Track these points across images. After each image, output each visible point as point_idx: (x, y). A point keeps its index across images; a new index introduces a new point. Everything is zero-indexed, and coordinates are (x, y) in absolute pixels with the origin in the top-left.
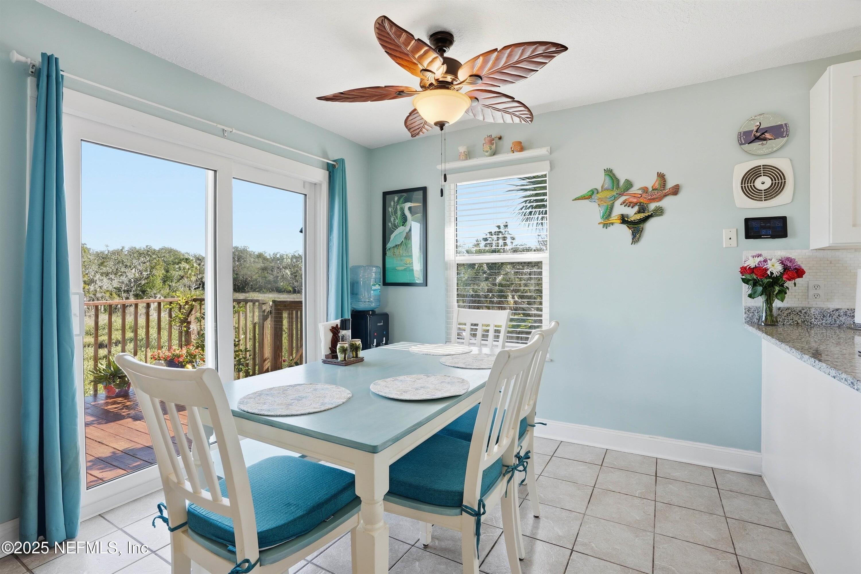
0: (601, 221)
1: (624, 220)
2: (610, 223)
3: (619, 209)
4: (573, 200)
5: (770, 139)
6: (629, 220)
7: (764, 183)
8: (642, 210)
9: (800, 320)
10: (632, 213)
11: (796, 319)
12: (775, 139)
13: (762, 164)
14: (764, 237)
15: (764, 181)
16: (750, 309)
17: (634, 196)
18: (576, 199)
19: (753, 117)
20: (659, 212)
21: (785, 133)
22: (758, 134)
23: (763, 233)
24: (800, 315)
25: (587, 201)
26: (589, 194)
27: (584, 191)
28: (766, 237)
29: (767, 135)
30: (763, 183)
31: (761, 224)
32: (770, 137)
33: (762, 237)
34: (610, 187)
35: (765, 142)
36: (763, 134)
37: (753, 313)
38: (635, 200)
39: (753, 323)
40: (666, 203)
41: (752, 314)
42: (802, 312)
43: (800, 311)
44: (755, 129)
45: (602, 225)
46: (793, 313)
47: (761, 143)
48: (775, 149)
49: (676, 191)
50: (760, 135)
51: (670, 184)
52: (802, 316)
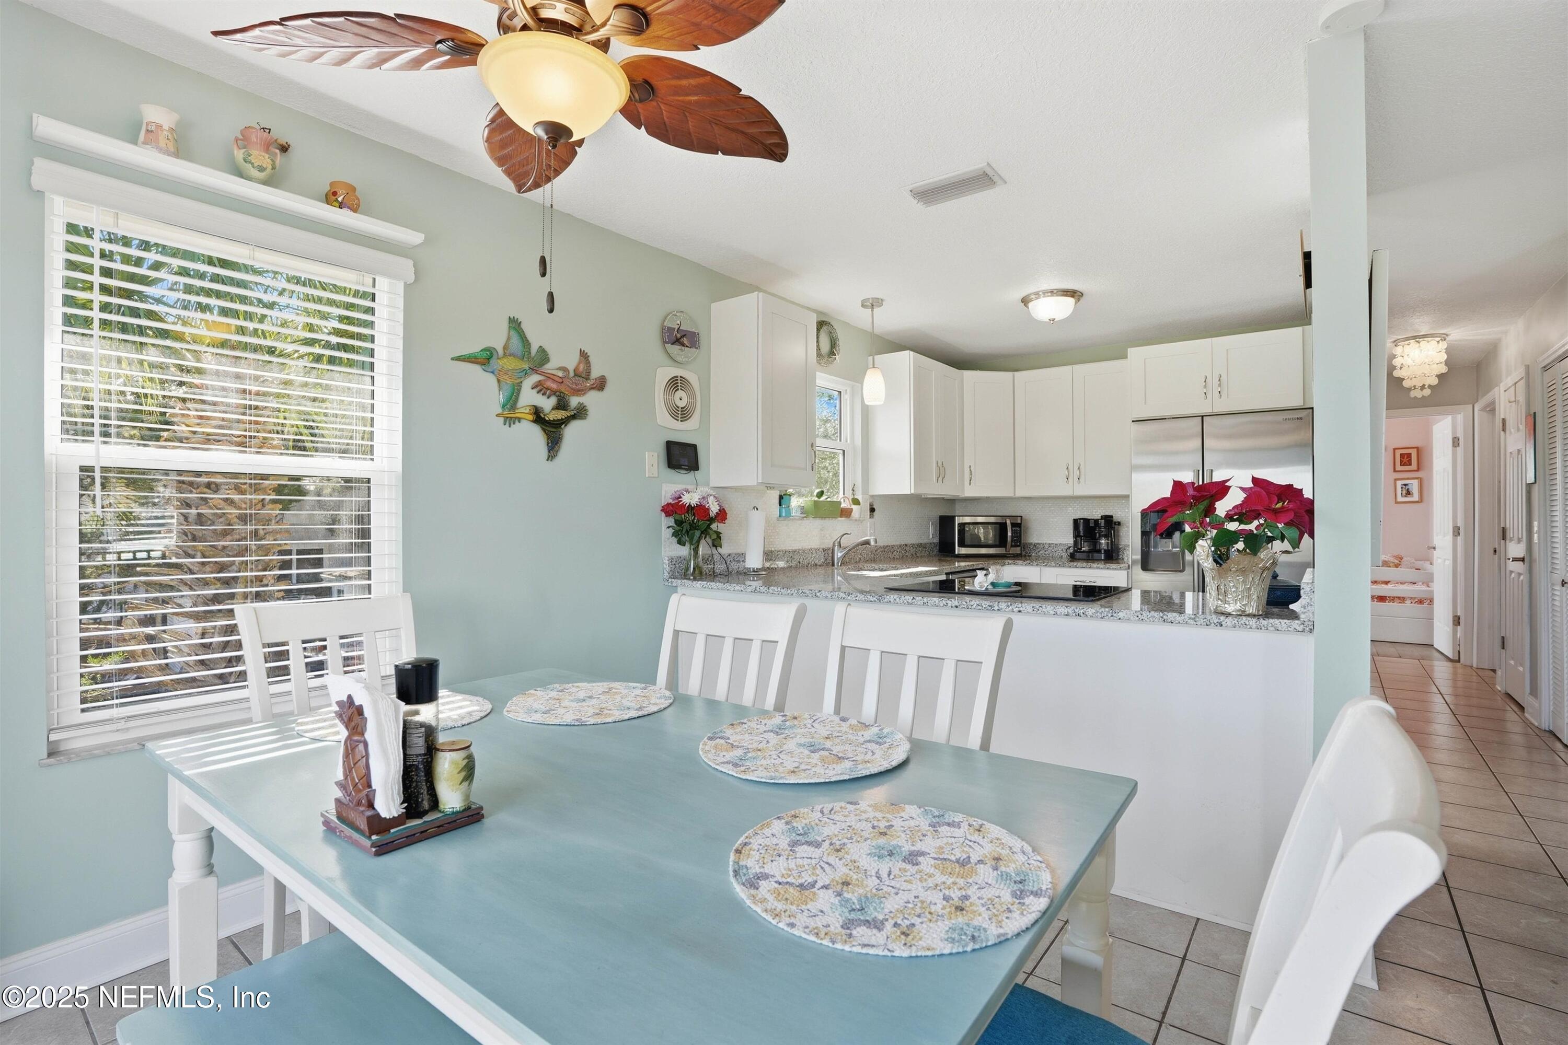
0: (500, 411)
1: (538, 417)
2: (516, 418)
3: (529, 397)
4: (452, 359)
5: (686, 346)
6: (547, 419)
8: (562, 405)
10: (547, 404)
12: (690, 349)
13: (679, 375)
14: (681, 468)
15: (682, 397)
16: (671, 561)
17: (550, 377)
18: (458, 359)
19: (676, 312)
20: (580, 413)
21: (697, 345)
22: (679, 336)
23: (681, 463)
25: (477, 368)
26: (485, 355)
27: (474, 348)
28: (684, 467)
29: (685, 340)
30: (681, 400)
31: (680, 450)
32: (687, 344)
34: (520, 354)
35: (683, 348)
36: (683, 337)
37: (675, 564)
38: (554, 386)
40: (590, 399)
41: (674, 566)
42: (710, 560)
44: (677, 327)
45: (502, 419)
47: (680, 348)
48: (689, 361)
49: (601, 385)
50: (680, 338)
51: (595, 373)
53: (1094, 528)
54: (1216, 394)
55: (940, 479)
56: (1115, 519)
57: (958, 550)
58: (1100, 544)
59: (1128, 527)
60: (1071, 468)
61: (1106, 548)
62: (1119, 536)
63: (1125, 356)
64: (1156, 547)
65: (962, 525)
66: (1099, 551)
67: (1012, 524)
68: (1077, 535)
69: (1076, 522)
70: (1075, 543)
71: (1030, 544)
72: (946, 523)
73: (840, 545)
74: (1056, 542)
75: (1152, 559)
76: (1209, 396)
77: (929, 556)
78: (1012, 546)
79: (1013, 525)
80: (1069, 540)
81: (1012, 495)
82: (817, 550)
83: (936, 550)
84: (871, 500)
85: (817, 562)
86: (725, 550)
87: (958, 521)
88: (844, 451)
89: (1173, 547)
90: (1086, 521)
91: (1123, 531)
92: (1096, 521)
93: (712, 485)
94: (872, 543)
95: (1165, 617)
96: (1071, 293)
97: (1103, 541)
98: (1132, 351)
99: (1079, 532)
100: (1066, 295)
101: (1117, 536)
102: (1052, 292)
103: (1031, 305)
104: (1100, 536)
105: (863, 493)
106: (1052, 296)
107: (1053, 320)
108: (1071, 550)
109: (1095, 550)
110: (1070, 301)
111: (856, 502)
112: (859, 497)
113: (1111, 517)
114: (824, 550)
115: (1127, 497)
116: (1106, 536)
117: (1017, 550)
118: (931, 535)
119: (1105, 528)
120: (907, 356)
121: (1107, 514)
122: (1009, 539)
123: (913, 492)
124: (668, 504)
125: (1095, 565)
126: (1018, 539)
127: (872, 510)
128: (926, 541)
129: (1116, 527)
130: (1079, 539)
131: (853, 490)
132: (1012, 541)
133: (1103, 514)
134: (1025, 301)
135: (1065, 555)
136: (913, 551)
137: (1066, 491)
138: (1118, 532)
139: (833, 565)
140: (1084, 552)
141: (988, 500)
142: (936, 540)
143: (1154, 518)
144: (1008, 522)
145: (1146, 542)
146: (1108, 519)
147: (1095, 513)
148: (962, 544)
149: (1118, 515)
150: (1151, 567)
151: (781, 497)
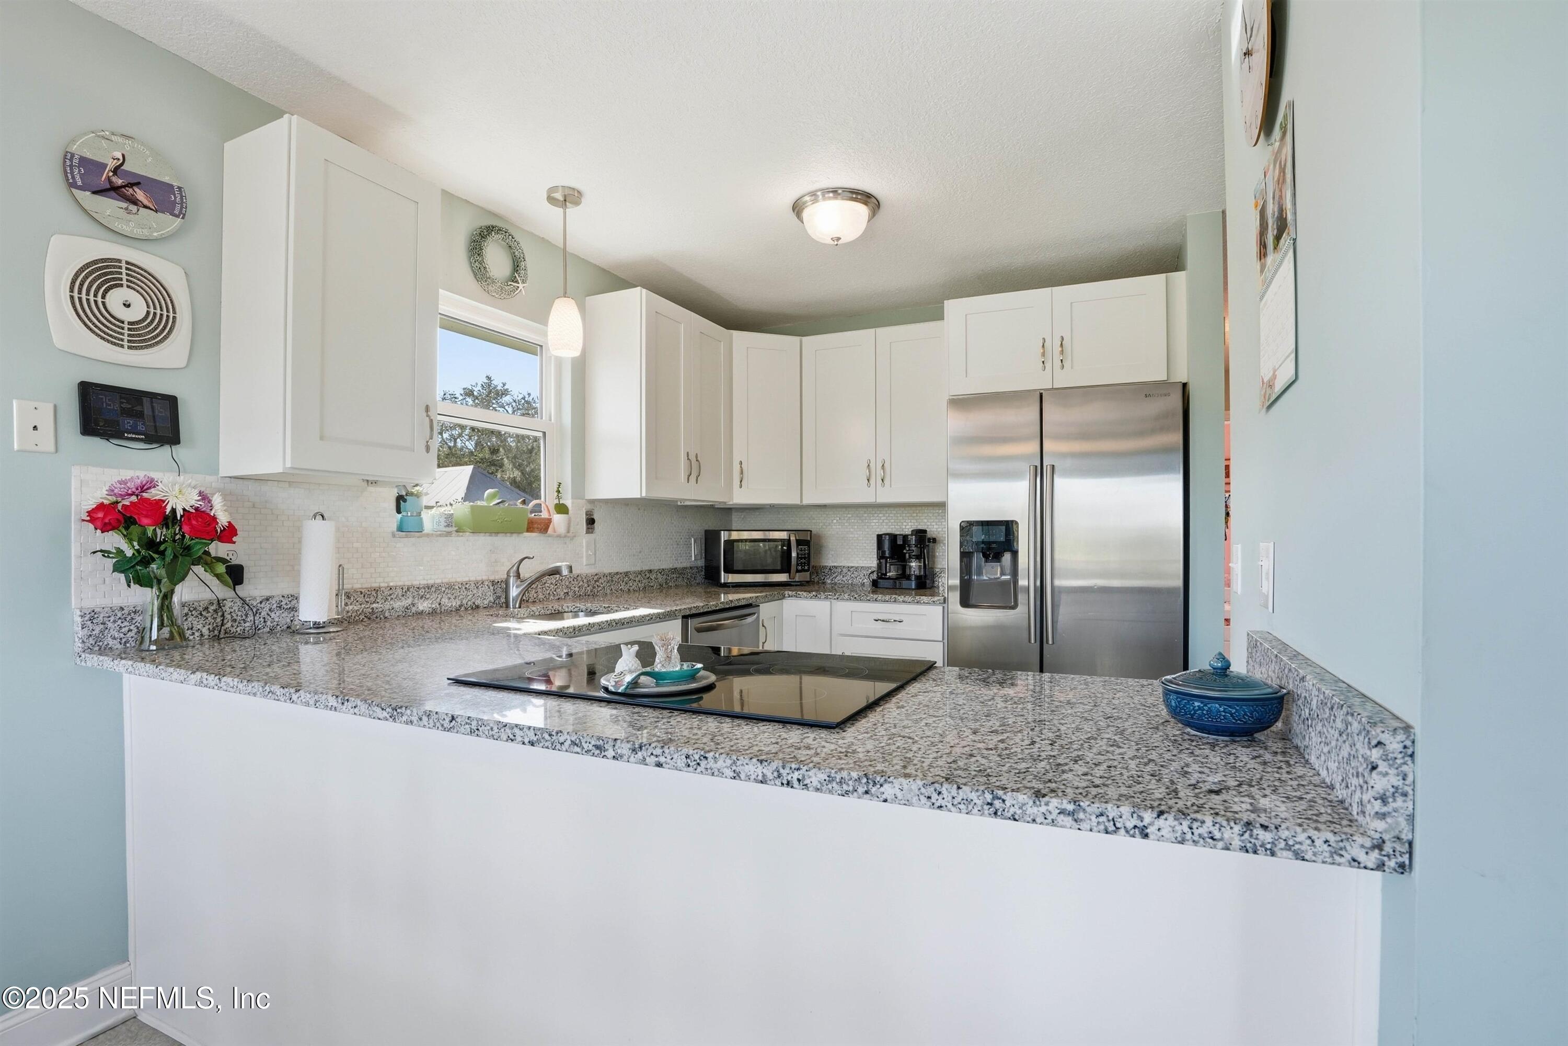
5: (146, 207)
7: (129, 306)
9: (207, 627)
11: (199, 627)
12: (156, 211)
13: (124, 259)
14: (129, 436)
15: (130, 300)
16: (96, 616)
19: (107, 133)
21: (178, 207)
22: (119, 182)
23: (128, 427)
24: (205, 617)
28: (134, 436)
29: (140, 195)
30: (127, 306)
31: (123, 403)
32: (146, 202)
33: (126, 435)
35: (134, 208)
36: (131, 185)
37: (103, 624)
39: (105, 649)
41: (102, 626)
42: (211, 611)
43: (206, 609)
44: (111, 164)
46: (193, 612)
47: (124, 205)
48: (155, 234)
50: (124, 187)
52: (209, 619)
53: (902, 547)
54: (1057, 363)
55: (693, 478)
56: (929, 535)
57: (724, 577)
58: (910, 567)
59: (944, 544)
60: (872, 465)
61: (917, 573)
62: (934, 556)
63: (938, 315)
64: (980, 573)
65: (730, 543)
66: (908, 578)
67: (797, 540)
68: (881, 556)
69: (880, 537)
70: (879, 566)
71: (825, 567)
72: (711, 538)
73: (518, 575)
74: (856, 565)
75: (974, 591)
76: (1048, 365)
77: (689, 585)
78: (798, 571)
79: (799, 543)
80: (872, 562)
81: (798, 502)
82: (478, 584)
83: (700, 578)
84: (589, 507)
85: (478, 602)
86: (252, 589)
87: (724, 536)
88: (544, 433)
89: (1002, 574)
90: (893, 537)
91: (939, 551)
92: (905, 537)
93: (223, 473)
94: (565, 572)
95: (997, 803)
96: (865, 197)
97: (914, 564)
98: (950, 306)
99: (884, 552)
100: (855, 200)
101: (932, 557)
102: (835, 192)
103: (805, 214)
104: (910, 557)
105: (574, 497)
106: (835, 198)
107: (839, 239)
108: (874, 576)
109: (904, 575)
110: (862, 210)
111: (562, 509)
112: (568, 501)
113: (925, 531)
114: (493, 583)
115: (942, 506)
116: (918, 557)
117: (805, 576)
118: (693, 556)
119: (916, 546)
120: (637, 296)
121: (920, 527)
122: (794, 561)
123: (644, 495)
124: (101, 507)
125: (901, 598)
126: (806, 562)
127: (591, 522)
128: (686, 564)
129: (931, 544)
130: (883, 561)
131: (558, 492)
132: (798, 565)
133: (914, 527)
134: (797, 208)
135: (867, 582)
136: (661, 579)
137: (865, 496)
138: (934, 551)
139: (507, 606)
140: (889, 578)
141: (773, 508)
142: (701, 563)
143: (978, 535)
144: (793, 538)
145: (966, 566)
146: (921, 534)
147: (905, 526)
148: (728, 570)
149: (933, 528)
150: (972, 602)
151: (400, 499)
